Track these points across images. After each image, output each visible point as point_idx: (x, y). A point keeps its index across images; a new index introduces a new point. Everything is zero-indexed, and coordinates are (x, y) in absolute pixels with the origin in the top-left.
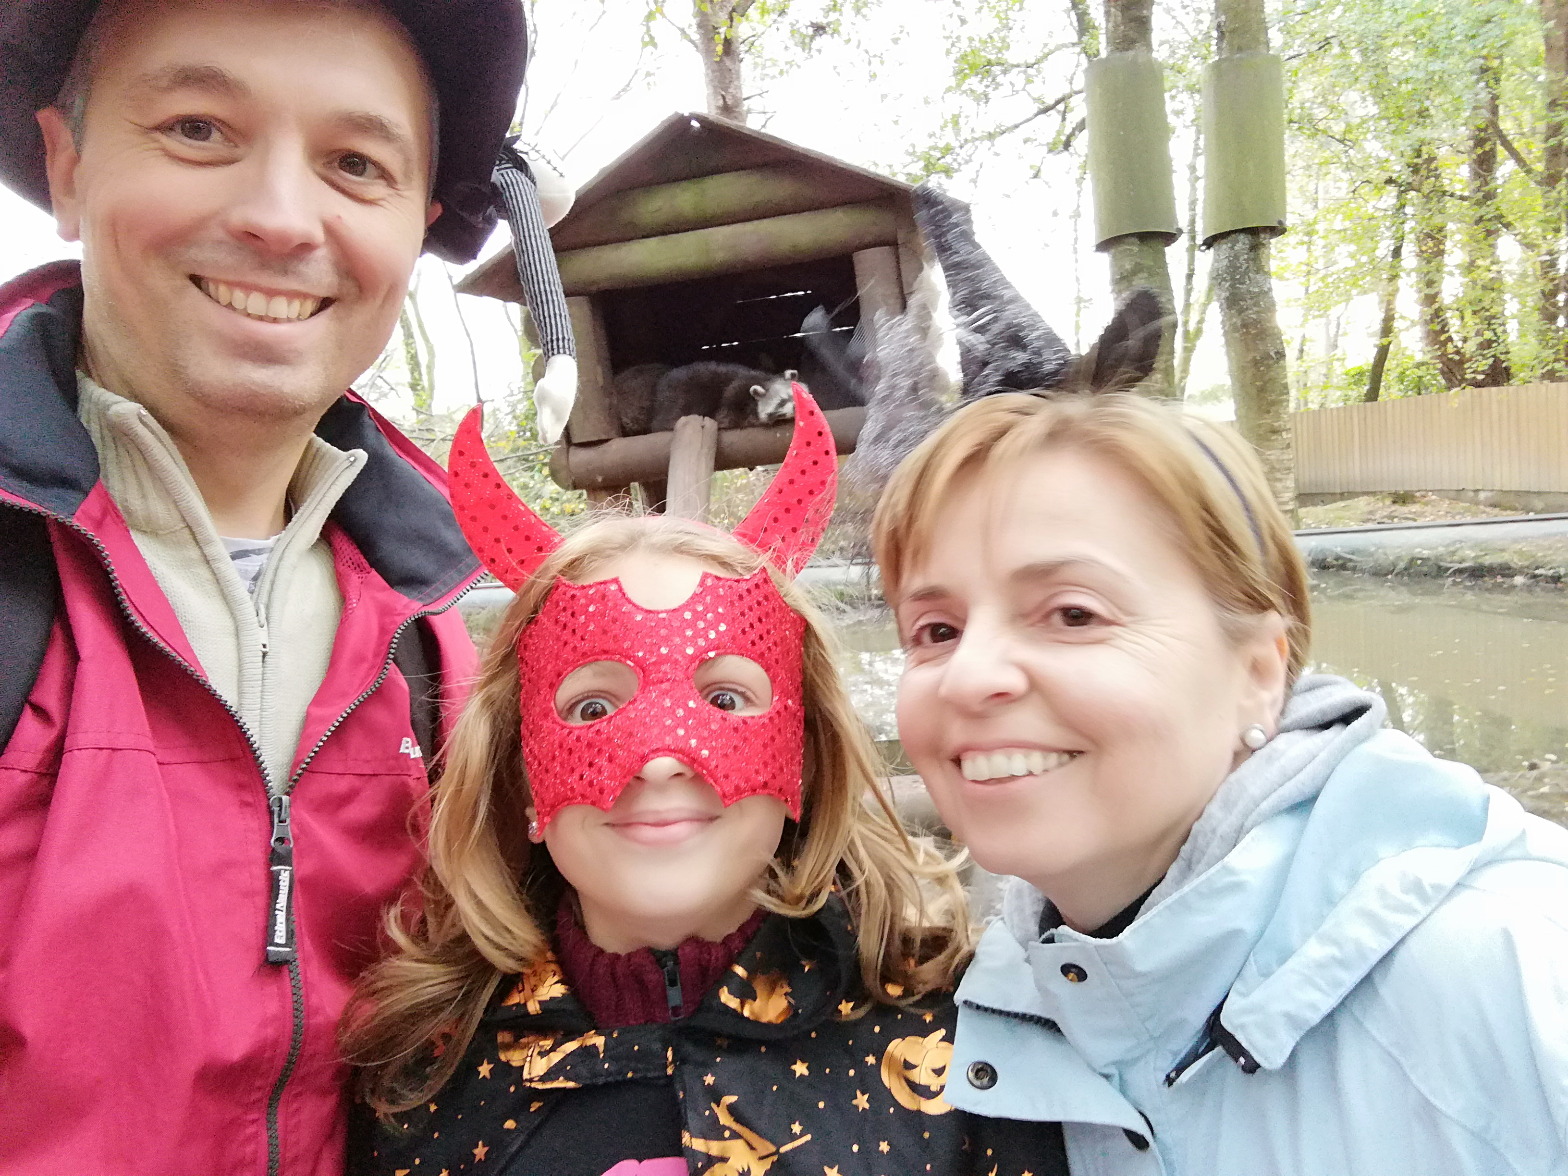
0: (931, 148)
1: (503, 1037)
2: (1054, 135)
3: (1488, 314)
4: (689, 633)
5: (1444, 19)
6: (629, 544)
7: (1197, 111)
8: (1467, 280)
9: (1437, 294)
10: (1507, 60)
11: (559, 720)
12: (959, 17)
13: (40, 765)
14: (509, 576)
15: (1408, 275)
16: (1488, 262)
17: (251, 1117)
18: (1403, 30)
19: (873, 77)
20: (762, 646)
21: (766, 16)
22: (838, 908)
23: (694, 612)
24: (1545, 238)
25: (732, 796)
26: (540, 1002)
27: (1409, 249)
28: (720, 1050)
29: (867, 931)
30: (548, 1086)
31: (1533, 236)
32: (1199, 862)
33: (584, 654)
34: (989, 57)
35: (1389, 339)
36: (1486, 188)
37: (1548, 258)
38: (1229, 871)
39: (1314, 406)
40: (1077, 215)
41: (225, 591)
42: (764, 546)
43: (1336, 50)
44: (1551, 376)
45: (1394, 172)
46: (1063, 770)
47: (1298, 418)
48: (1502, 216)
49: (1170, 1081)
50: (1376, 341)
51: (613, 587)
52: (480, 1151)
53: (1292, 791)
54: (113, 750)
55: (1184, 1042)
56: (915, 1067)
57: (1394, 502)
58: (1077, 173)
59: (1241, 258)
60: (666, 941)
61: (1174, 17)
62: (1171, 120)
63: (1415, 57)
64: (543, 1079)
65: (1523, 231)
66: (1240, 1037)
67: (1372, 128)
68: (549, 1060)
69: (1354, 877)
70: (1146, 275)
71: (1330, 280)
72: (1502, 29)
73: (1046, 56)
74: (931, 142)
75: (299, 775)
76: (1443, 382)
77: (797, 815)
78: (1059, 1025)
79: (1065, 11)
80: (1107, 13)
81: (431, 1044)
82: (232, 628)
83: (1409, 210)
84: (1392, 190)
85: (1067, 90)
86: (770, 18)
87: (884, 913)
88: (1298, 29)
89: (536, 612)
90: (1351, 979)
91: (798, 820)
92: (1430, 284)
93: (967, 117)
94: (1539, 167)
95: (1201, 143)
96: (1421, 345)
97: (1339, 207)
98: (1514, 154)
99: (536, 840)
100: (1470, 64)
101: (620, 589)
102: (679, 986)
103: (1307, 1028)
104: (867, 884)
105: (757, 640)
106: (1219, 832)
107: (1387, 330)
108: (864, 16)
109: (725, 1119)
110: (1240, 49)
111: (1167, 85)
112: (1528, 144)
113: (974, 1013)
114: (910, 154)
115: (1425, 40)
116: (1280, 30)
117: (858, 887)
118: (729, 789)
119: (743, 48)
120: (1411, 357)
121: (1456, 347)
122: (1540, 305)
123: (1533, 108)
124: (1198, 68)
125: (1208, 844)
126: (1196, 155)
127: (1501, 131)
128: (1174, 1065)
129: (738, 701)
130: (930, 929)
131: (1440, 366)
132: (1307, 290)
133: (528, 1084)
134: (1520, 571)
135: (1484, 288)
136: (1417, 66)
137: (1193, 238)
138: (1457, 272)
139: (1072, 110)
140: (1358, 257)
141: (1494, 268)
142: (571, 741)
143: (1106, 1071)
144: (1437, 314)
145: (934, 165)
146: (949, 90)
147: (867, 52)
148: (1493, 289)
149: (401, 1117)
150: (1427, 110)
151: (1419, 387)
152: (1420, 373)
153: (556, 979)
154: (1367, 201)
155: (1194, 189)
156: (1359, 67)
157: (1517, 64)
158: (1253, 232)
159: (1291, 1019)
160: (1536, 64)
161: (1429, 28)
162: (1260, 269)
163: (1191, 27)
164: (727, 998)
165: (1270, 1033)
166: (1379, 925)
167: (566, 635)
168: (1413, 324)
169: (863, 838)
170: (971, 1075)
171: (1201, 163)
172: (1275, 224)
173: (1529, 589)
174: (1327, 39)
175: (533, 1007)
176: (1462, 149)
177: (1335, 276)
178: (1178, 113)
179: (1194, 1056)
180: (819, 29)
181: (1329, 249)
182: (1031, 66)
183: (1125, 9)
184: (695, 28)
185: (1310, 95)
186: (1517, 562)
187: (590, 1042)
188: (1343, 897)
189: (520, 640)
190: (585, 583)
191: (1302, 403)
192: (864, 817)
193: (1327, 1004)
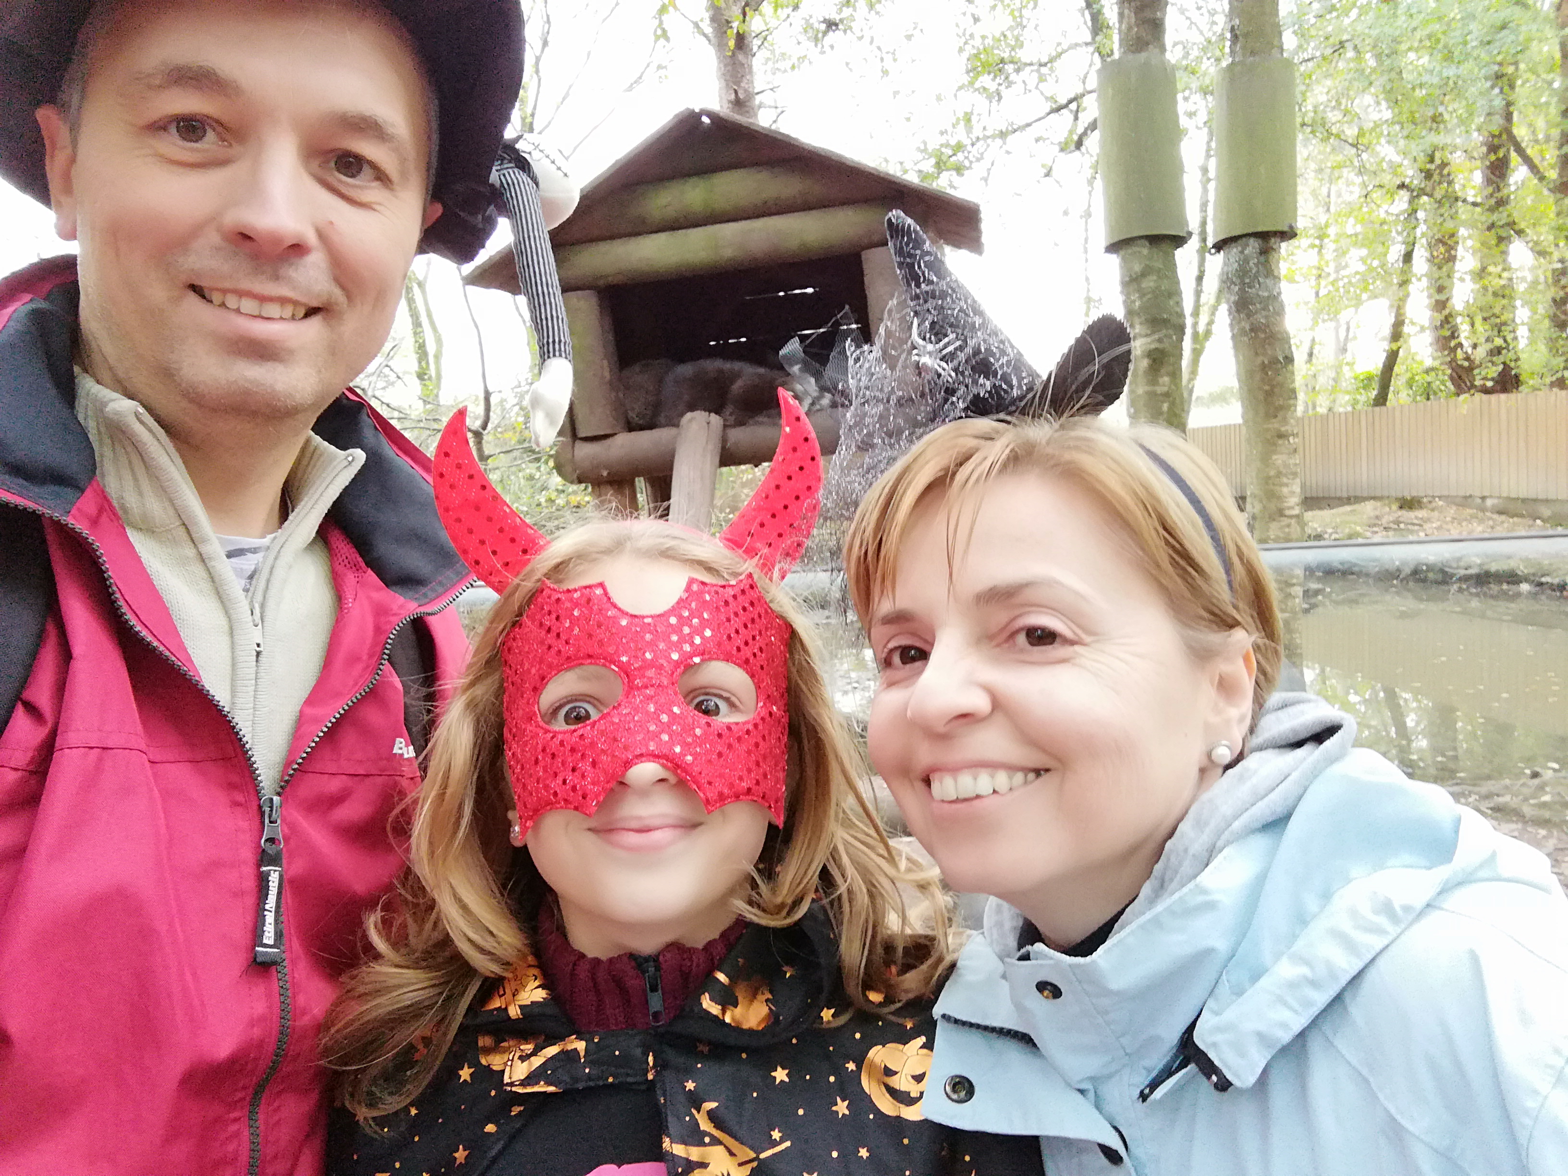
0: (942, 145)
1: (484, 1041)
2: (1066, 134)
3: (1498, 321)
4: (675, 638)
5: (1459, 25)
6: (615, 548)
7: (1209, 113)
8: (1477, 286)
9: (1448, 299)
10: (1522, 66)
11: (542, 723)
12: (973, 15)
13: (31, 762)
14: (493, 579)
15: (1419, 280)
16: (1499, 268)
17: (233, 1115)
18: (1418, 35)
19: (885, 73)
20: (747, 652)
21: (779, 10)
22: (821, 917)
23: (680, 617)
24: (1557, 245)
25: (716, 802)
26: (520, 1006)
27: (1420, 256)
28: (702, 1057)
29: (850, 941)
30: (529, 1090)
31: (1545, 243)
32: (1172, 880)
33: (569, 658)
34: (1002, 55)
35: (1399, 344)
36: (1498, 195)
37: (1559, 266)
38: (1204, 891)
39: (1322, 410)
40: (1088, 214)
41: (220, 590)
42: (751, 552)
43: (1350, 54)
44: (1560, 384)
45: (1407, 176)
46: (1030, 787)
47: (1306, 422)
48: (1514, 223)
49: (1144, 1097)
50: (1386, 345)
51: (599, 592)
52: (461, 1155)
53: (1263, 810)
54: (104, 748)
55: (1158, 1059)
56: (896, 1073)
57: (1401, 508)
58: (1089, 173)
59: (1251, 264)
60: (647, 945)
61: (1187, 18)
62: (1184, 121)
63: (1429, 62)
64: (524, 1083)
65: (1535, 238)
66: (1212, 1055)
67: (1386, 133)
68: (530, 1064)
69: (1326, 896)
70: (1155, 278)
71: (1341, 284)
72: (1517, 36)
73: (1059, 55)
74: (943, 140)
75: (290, 775)
76: (1452, 387)
77: (780, 822)
78: (1036, 1041)
79: (1079, 10)
80: (1121, 15)
81: (411, 1047)
82: (226, 628)
83: (1421, 215)
84: (1404, 195)
85: (1080, 90)
86: (783, 13)
87: (867, 921)
88: (1313, 32)
89: (520, 614)
90: (1322, 999)
91: (781, 826)
92: (1440, 289)
93: (979, 115)
94: (1553, 174)
95: (1213, 145)
96: (1430, 350)
97: (1351, 210)
98: (1527, 160)
99: (518, 844)
100: (1483, 71)
101: (606, 593)
102: (660, 991)
103: (1279, 1046)
104: (850, 891)
105: (742, 646)
106: (1191, 851)
107: (1396, 335)
108: (877, 13)
109: (705, 1125)
110: (1253, 53)
111: (1179, 86)
112: (1541, 151)
113: (951, 1026)
114: (922, 151)
115: (1440, 46)
116: (1294, 32)
117: (839, 897)
118: (712, 795)
119: (756, 42)
120: (1421, 362)
121: (1466, 353)
122: (1551, 312)
123: (1546, 115)
124: (1212, 70)
125: (1180, 864)
126: (1208, 156)
127: (1514, 137)
128: (1147, 1082)
129: (722, 705)
130: (911, 936)
131: (1449, 372)
132: (1317, 294)
133: (509, 1088)
134: (1526, 579)
135: (1495, 294)
136: (1432, 72)
137: (1204, 240)
138: (1468, 278)
139: (1085, 109)
140: (1369, 262)
141: (1505, 275)
142: (555, 744)
143: (1082, 1086)
144: (1447, 320)
145: (945, 163)
146: (960, 88)
147: (879, 48)
148: (1503, 297)
149: (381, 1121)
150: (1441, 115)
151: (1428, 393)
152: (1429, 379)
153: (537, 983)
154: (1379, 206)
155: (1205, 190)
156: (1374, 70)
157: (1533, 71)
158: (1264, 236)
159: (1262, 1038)
160: (1551, 70)
161: (1444, 33)
162: (1270, 273)
163: (1205, 28)
164: (708, 1004)
165: (1242, 1054)
166: (1350, 946)
167: (550, 639)
168: (1423, 329)
169: (846, 843)
170: (948, 1089)
171: (1212, 164)
172: (1286, 229)
173: (1534, 596)
174: (1341, 43)
175: (514, 1012)
176: (1475, 155)
177: (1346, 280)
178: (1191, 115)
179: (1167, 1073)
180: (831, 25)
181: (1341, 253)
182: (1045, 65)
183: (1138, 11)
184: (708, 21)
185: (1323, 98)
186: (1522, 569)
187: (570, 1047)
188: (1315, 916)
189: (503, 643)
190: (571, 587)
191: (1310, 407)
192: (847, 824)
193: (1298, 1023)
